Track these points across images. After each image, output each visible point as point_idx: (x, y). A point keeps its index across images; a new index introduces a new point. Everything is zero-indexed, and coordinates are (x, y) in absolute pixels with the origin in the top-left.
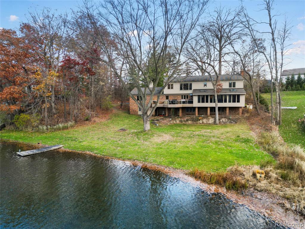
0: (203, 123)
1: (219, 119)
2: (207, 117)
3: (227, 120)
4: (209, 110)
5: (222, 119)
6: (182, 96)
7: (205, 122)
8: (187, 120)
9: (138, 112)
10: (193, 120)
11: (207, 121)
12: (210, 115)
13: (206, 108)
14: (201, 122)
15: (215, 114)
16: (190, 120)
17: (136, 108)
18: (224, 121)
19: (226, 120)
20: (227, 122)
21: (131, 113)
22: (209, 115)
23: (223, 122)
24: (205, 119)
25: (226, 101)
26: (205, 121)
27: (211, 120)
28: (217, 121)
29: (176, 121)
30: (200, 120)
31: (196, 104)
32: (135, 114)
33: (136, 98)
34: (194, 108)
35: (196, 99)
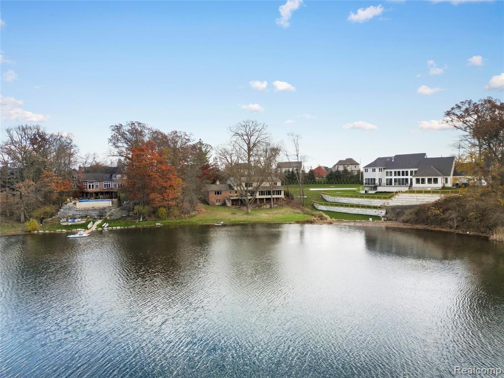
2: (264, 205)
4: (265, 200)
10: (258, 207)
12: (266, 203)
13: (263, 199)
14: (263, 207)
15: (271, 202)
17: (215, 200)
21: (210, 205)
26: (265, 207)
27: (268, 206)
28: (272, 207)
31: (258, 196)
32: (214, 205)
33: (214, 193)
34: (257, 199)
35: (258, 193)
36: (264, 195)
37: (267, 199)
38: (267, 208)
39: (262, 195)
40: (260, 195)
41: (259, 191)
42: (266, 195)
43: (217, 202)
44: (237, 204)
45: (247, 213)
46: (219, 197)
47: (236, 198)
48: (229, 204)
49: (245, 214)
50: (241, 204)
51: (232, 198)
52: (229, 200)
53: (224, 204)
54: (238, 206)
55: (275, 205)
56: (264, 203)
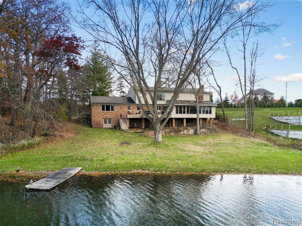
0: (184, 134)
3: (206, 131)
4: (185, 121)
8: (170, 132)
9: (103, 125)
10: (175, 131)
13: (183, 119)
14: (182, 133)
16: (172, 132)
17: (101, 120)
18: (204, 132)
19: (205, 130)
21: (93, 126)
24: (186, 130)
27: (192, 131)
28: (198, 132)
31: (174, 115)
32: (99, 127)
33: (101, 107)
34: (171, 119)
35: (174, 110)
36: (184, 113)
37: (189, 120)
38: (189, 134)
39: (181, 113)
40: (177, 113)
41: (177, 107)
42: (188, 113)
43: (106, 123)
44: (139, 127)
45: (155, 143)
46: (109, 114)
47: (138, 116)
48: (124, 126)
49: (150, 145)
50: (146, 128)
51: (129, 116)
52: (124, 119)
53: (117, 127)
54: (140, 130)
55: (203, 130)
56: (184, 126)
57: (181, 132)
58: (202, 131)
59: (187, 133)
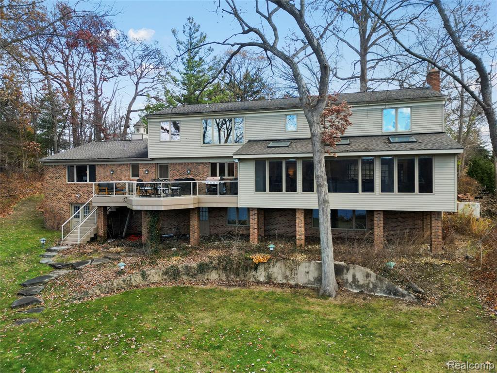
0: (270, 281)
1: (338, 270)
3: (373, 279)
5: (351, 271)
6: (213, 166)
7: (280, 279)
8: (203, 268)
10: (227, 266)
11: (288, 273)
16: (215, 268)
18: (361, 283)
19: (368, 275)
20: (375, 286)
21: (47, 226)
22: (303, 242)
23: (358, 286)
24: (278, 265)
25: (368, 187)
26: (278, 272)
27: (306, 271)
28: (331, 280)
29: (144, 276)
30: (256, 267)
31: (249, 195)
38: (292, 282)
43: (77, 215)
46: (83, 191)
56: (298, 243)
57: (256, 269)
58: (354, 276)
59: (286, 277)
